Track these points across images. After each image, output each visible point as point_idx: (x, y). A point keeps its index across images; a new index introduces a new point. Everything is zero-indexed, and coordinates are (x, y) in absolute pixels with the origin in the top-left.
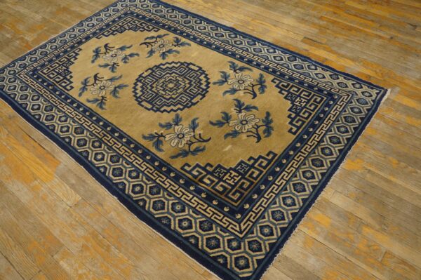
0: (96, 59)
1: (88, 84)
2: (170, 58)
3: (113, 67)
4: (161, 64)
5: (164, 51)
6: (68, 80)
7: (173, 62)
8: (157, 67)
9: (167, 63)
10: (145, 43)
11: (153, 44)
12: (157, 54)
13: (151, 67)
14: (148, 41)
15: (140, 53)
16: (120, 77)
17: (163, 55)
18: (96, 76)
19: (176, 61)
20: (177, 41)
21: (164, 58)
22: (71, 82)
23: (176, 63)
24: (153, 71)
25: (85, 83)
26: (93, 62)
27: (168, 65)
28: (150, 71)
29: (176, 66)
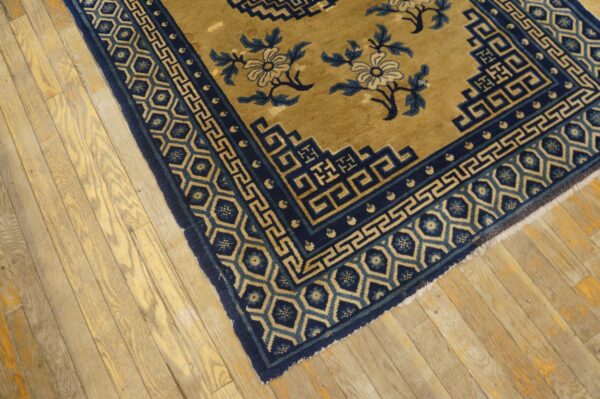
0: (419, 76)
1: (435, 13)
2: (265, 28)
3: (381, 39)
4: (285, 18)
5: (269, 50)
6: (476, 36)
7: (263, 17)
8: (296, 16)
9: (274, 19)
10: (301, 87)
11: (284, 79)
12: (286, 45)
13: (307, 17)
14: (292, 93)
15: (319, 61)
16: (369, 12)
17: (274, 39)
18: (419, 27)
19: (257, 18)
20: (229, 73)
21: (276, 32)
22: (470, 28)
23: (259, 14)
24: (306, 8)
25: (440, 19)
26: (425, 70)
27: (276, 14)
28: (311, 10)
29: (261, 8)
